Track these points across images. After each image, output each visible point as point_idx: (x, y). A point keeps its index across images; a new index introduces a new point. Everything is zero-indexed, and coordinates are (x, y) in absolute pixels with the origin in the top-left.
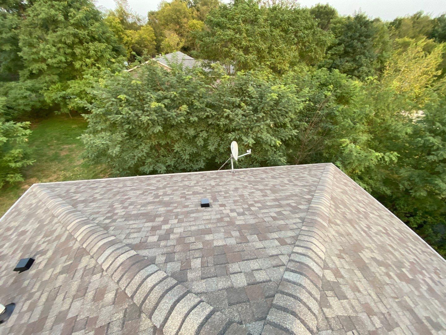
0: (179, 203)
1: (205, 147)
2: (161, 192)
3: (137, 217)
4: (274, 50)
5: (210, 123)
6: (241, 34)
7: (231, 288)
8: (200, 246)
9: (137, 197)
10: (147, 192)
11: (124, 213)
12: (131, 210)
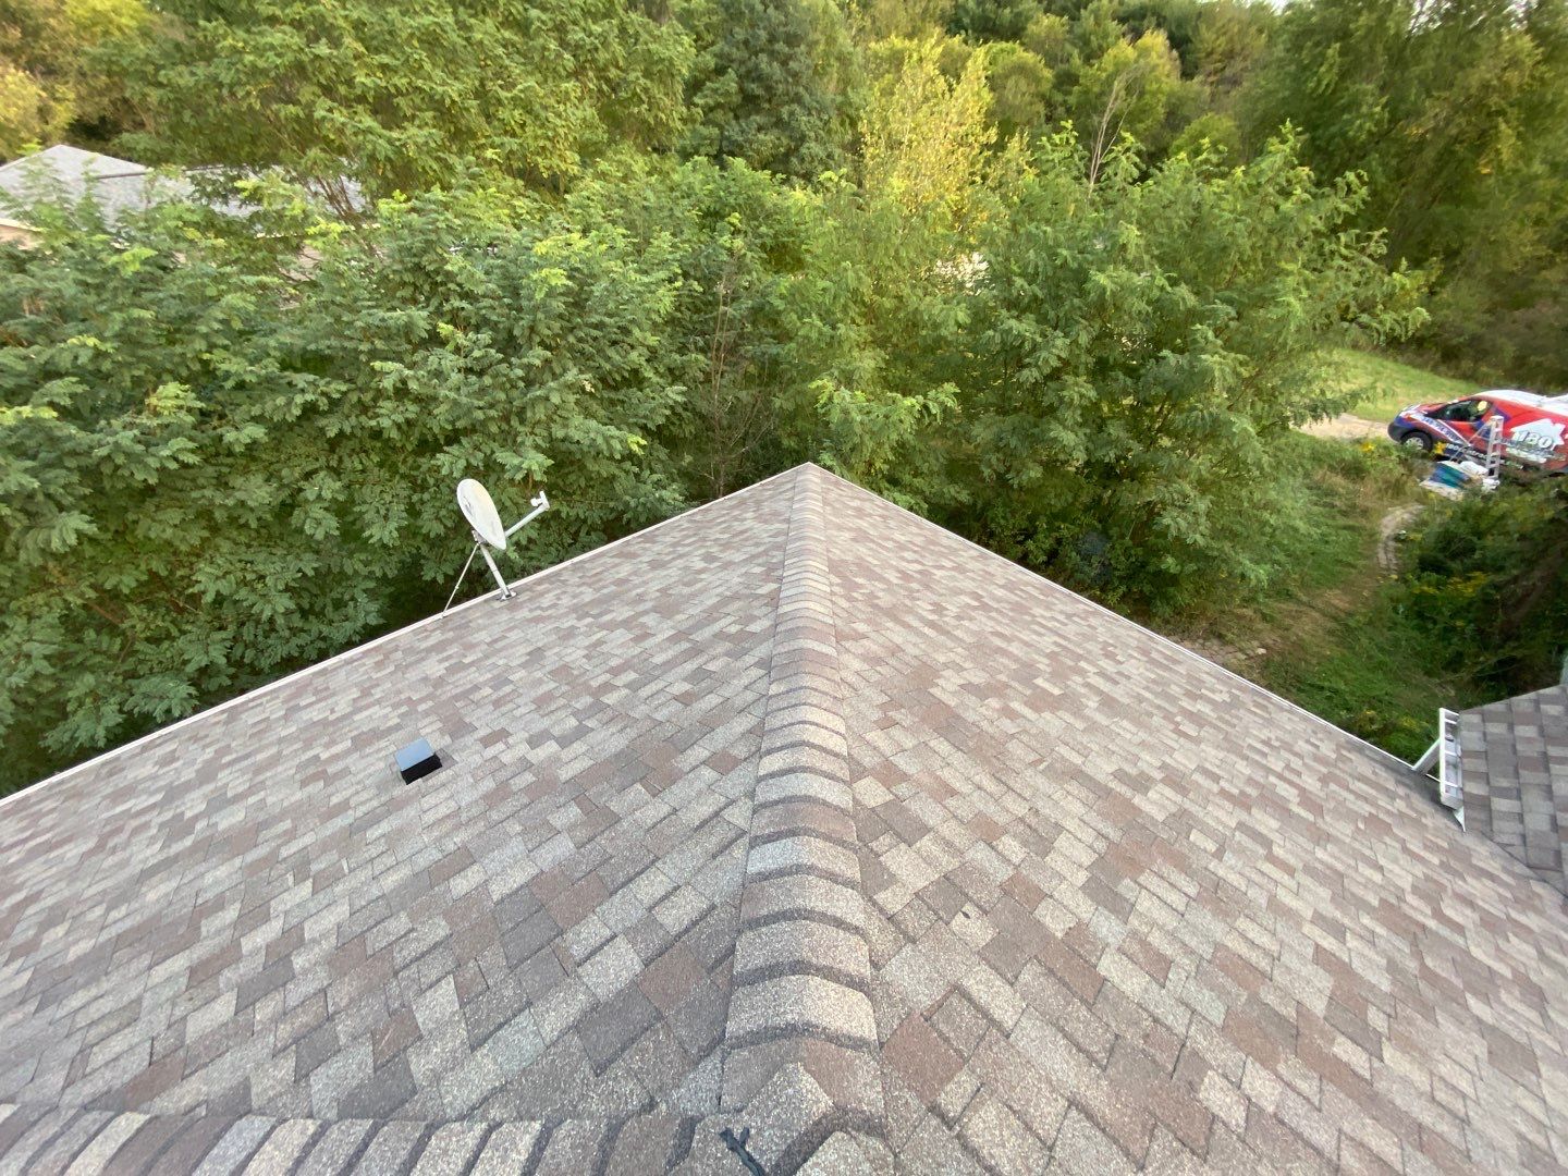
0: (298, 812)
1: (351, 533)
2: (193, 804)
3: (97, 964)
4: (499, 102)
5: (332, 433)
6: (335, 43)
7: (593, 1009)
8: (440, 929)
9: (73, 875)
10: (118, 830)
11: (27, 976)
12: (60, 946)
